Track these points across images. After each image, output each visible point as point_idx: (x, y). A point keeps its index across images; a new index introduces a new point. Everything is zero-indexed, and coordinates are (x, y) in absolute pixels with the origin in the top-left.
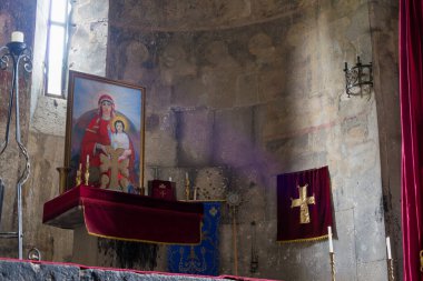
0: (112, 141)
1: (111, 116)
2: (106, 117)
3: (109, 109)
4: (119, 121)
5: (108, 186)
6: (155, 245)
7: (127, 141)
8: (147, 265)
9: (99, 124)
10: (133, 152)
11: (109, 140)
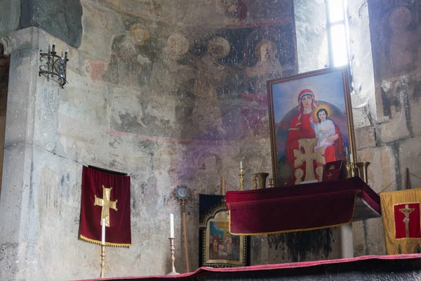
0: (316, 131)
1: (313, 108)
2: (308, 111)
3: (310, 101)
4: (321, 110)
5: (303, 179)
6: (328, 230)
7: (333, 126)
8: (321, 252)
9: (301, 120)
10: (340, 135)
11: (313, 131)
